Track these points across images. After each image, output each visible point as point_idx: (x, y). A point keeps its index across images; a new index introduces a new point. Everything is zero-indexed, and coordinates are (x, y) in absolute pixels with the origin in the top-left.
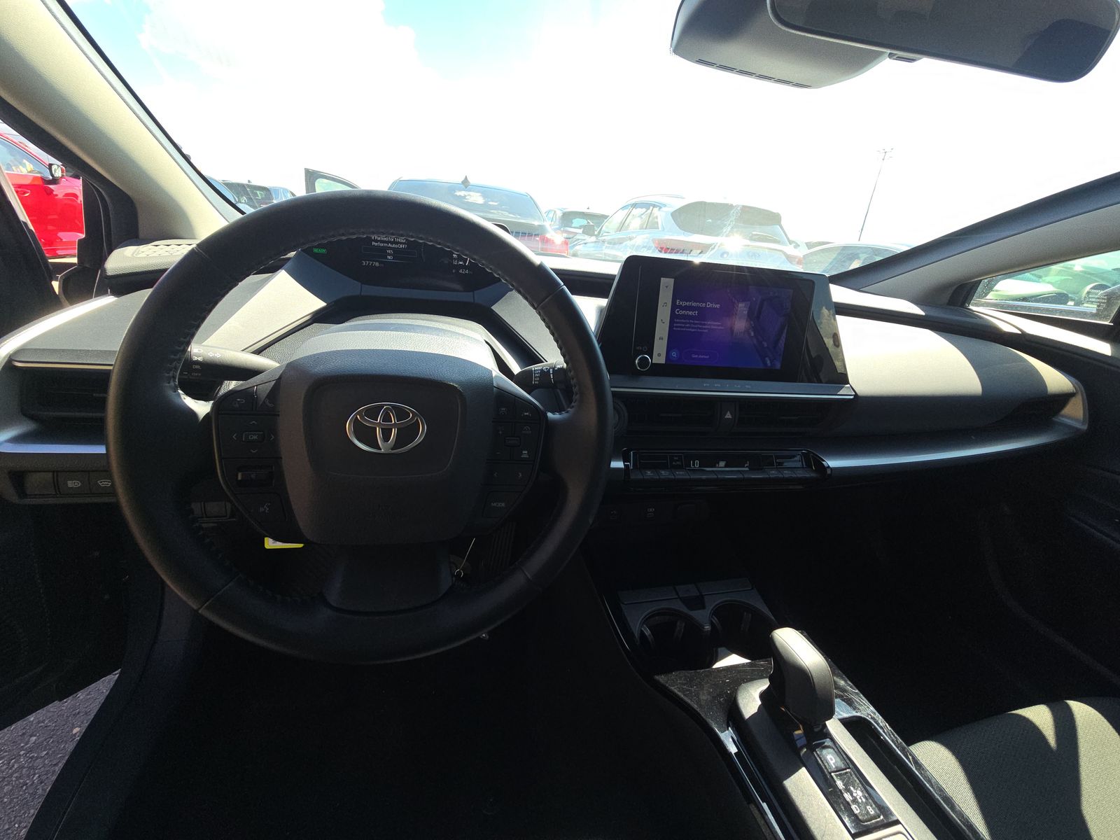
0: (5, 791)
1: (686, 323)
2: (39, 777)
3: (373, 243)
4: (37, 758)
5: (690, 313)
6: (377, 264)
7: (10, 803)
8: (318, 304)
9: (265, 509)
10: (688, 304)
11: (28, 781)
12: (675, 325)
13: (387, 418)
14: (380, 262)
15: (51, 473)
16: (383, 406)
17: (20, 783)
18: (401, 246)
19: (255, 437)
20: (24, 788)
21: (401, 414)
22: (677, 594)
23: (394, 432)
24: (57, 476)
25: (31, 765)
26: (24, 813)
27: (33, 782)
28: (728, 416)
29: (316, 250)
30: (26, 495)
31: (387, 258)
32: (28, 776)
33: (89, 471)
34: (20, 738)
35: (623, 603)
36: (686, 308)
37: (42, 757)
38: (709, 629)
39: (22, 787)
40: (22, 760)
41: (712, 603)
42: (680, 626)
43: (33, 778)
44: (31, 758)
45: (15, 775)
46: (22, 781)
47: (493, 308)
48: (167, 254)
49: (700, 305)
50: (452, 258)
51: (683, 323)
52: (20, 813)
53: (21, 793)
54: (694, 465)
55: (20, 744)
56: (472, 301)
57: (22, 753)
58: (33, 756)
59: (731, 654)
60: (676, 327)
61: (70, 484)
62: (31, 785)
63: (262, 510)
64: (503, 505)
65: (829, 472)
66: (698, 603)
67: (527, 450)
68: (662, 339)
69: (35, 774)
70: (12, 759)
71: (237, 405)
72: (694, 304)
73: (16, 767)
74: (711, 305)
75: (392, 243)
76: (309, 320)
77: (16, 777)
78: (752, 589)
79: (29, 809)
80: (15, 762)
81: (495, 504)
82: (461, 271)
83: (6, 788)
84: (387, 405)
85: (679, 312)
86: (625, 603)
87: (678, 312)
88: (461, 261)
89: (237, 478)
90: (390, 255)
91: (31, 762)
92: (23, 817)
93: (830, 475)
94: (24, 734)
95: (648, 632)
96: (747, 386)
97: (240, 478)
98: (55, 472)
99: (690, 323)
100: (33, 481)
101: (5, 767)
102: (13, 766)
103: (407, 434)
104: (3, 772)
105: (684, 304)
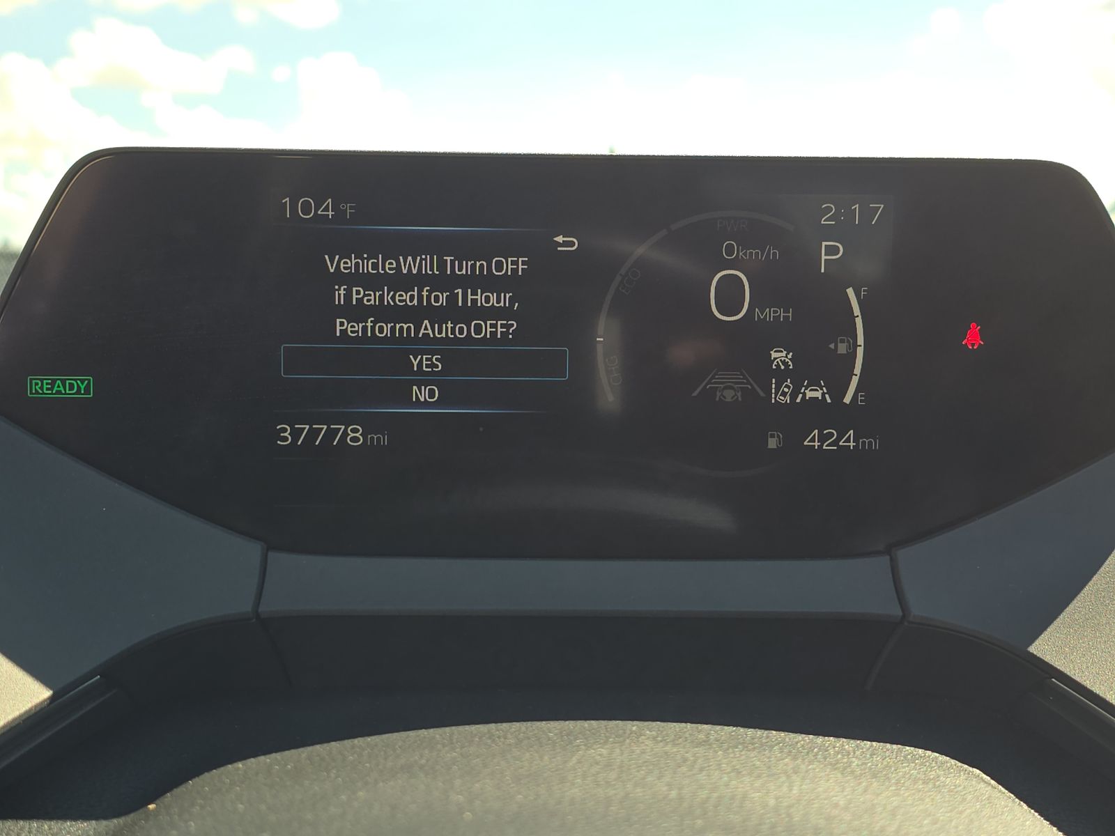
3: (341, 325)
6: (355, 435)
14: (370, 425)
18: (487, 330)
29: (40, 386)
31: (407, 400)
47: (1033, 649)
50: (765, 371)
75: (438, 316)
82: (812, 440)
88: (814, 383)
90: (423, 379)
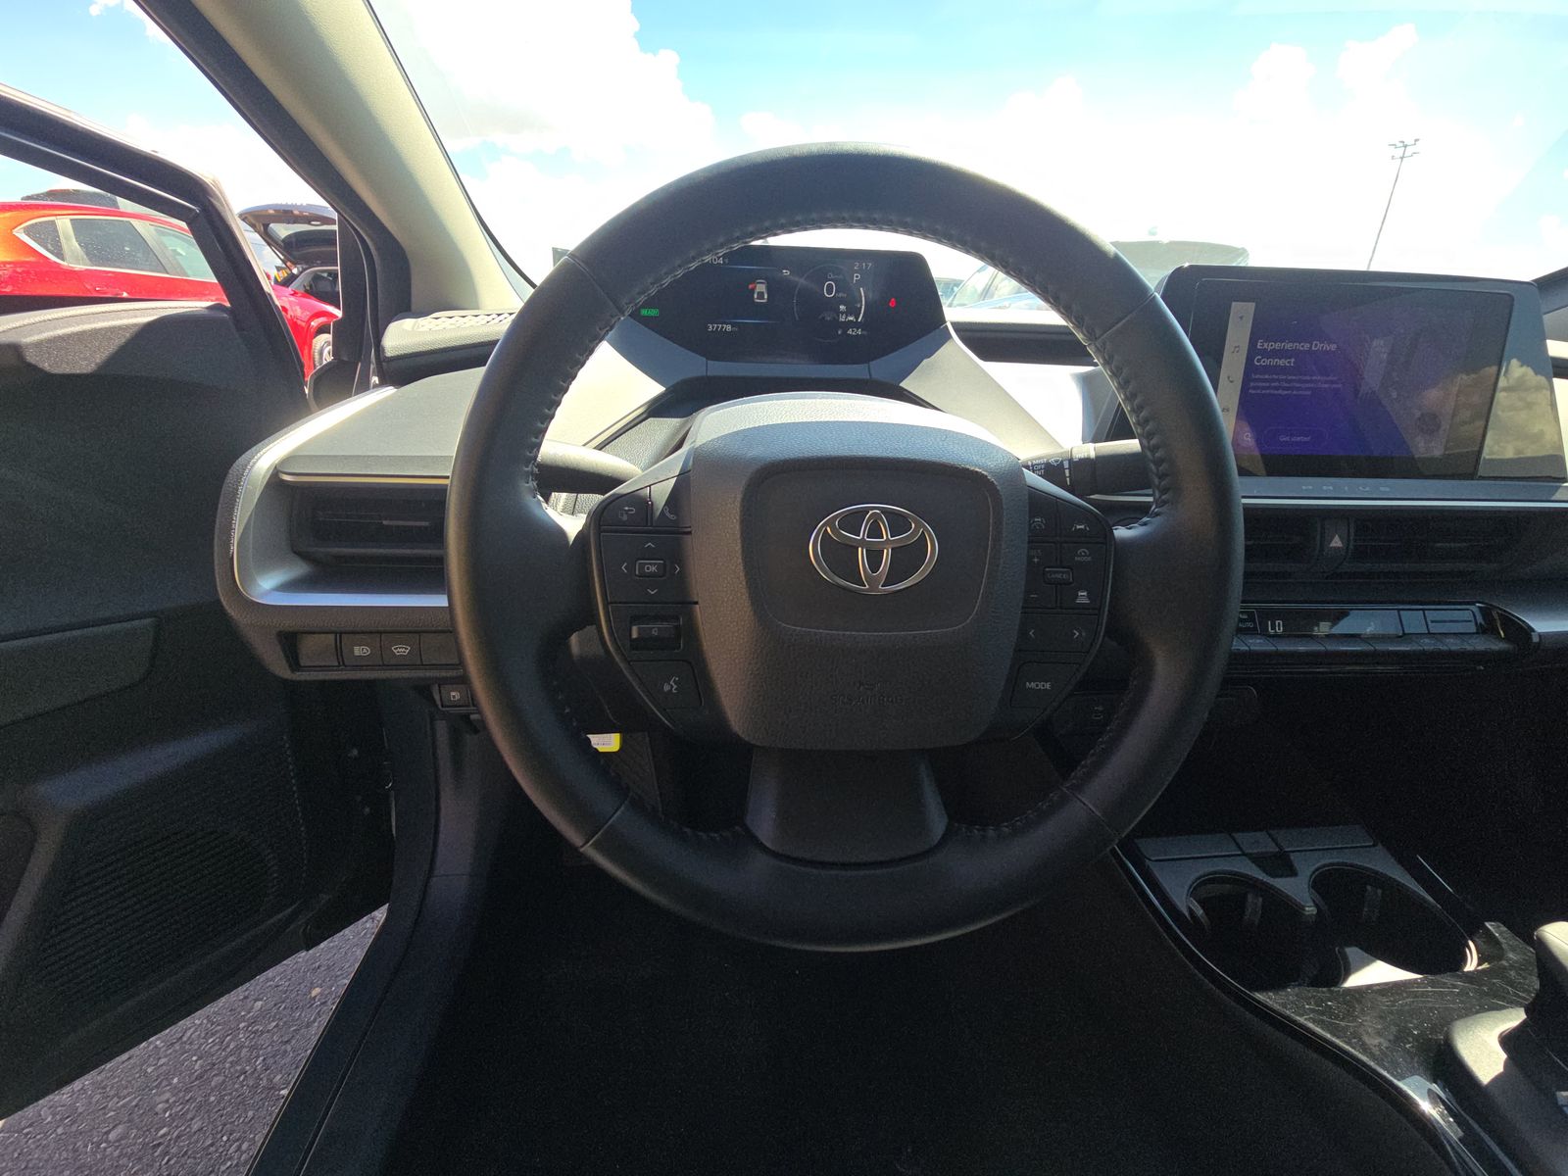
0: (213, 1084)
1: (1274, 380)
2: (264, 1059)
4: (262, 1032)
5: (1281, 362)
6: (729, 328)
7: (219, 1103)
8: (654, 389)
9: (672, 687)
10: (1277, 346)
11: (248, 1068)
12: (1252, 384)
13: (875, 532)
14: (733, 325)
15: (332, 637)
16: (866, 511)
17: (236, 1071)
19: (653, 569)
20: (242, 1078)
21: (898, 524)
22: (1240, 849)
23: (887, 555)
24: (340, 637)
25: (253, 1043)
26: (239, 1117)
27: (255, 1070)
28: (1336, 543)
29: (644, 312)
30: (300, 666)
32: (249, 1061)
33: (380, 633)
34: (241, 1003)
35: (1150, 860)
36: (1275, 354)
37: (268, 1031)
38: (1315, 913)
39: (238, 1077)
40: (241, 1036)
41: (1307, 866)
42: (1254, 903)
43: (256, 1061)
44: (255, 1032)
45: (231, 1059)
46: (239, 1068)
47: (902, 384)
48: (453, 327)
49: (1299, 346)
50: (838, 312)
51: (1265, 380)
52: (232, 1117)
53: (236, 1086)
54: (1273, 628)
55: (239, 1013)
56: (868, 377)
57: (242, 1025)
58: (257, 1030)
59: (1373, 961)
60: (1254, 388)
61: (358, 651)
62: (253, 1073)
63: (666, 688)
64: (1048, 686)
65: (1535, 639)
66: (1282, 865)
67: (1086, 590)
68: (1228, 410)
69: (257, 1057)
70: (228, 1035)
71: (625, 518)
72: (1289, 346)
73: (231, 1047)
74: (1320, 346)
76: (642, 414)
77: (231, 1063)
78: (1374, 846)
79: (246, 1111)
80: (231, 1040)
81: (1033, 685)
82: (850, 332)
83: (216, 1079)
84: (875, 508)
85: (1261, 362)
86: (1153, 859)
87: (1259, 361)
88: (851, 316)
89: (630, 635)
91: (254, 1038)
92: (236, 1123)
93: (1539, 643)
94: (246, 998)
95: (1200, 912)
96: (1382, 489)
97: (635, 635)
98: (339, 634)
99: (1278, 380)
100: (309, 647)
101: (217, 1047)
102: (228, 1046)
103: (907, 558)
104: (213, 1055)
105: (1269, 346)
